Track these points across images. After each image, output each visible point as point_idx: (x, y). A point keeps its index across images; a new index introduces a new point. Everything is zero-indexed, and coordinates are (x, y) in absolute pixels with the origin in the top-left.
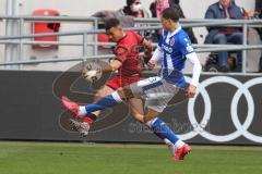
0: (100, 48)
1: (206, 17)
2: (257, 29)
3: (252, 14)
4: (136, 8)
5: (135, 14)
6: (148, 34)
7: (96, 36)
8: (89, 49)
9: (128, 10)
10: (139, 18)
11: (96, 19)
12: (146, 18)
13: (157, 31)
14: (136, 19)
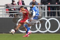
0: (7, 12)
1: (30, 5)
2: (41, 7)
3: (40, 4)
4: (14, 3)
5: (14, 4)
6: (17, 9)
7: (6, 10)
8: (4, 12)
9: (12, 4)
10: (15, 5)
11: (5, 6)
12: (16, 5)
13: (19, 8)
14: (14, 6)
